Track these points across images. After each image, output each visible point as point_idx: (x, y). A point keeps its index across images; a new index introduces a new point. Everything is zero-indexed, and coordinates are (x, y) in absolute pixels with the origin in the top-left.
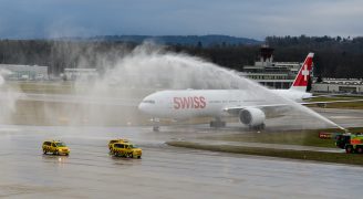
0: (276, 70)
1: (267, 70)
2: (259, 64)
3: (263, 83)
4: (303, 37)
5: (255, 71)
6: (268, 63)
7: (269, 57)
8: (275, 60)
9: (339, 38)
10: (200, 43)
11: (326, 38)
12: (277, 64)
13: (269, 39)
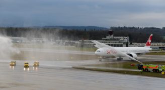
0: (115, 40)
1: (111, 39)
2: (108, 37)
3: (109, 45)
4: (125, 27)
5: (106, 40)
6: (112, 37)
7: (112, 34)
8: (114, 36)
9: (138, 28)
10: (85, 29)
11: (133, 28)
12: (115, 37)
13: (112, 28)
